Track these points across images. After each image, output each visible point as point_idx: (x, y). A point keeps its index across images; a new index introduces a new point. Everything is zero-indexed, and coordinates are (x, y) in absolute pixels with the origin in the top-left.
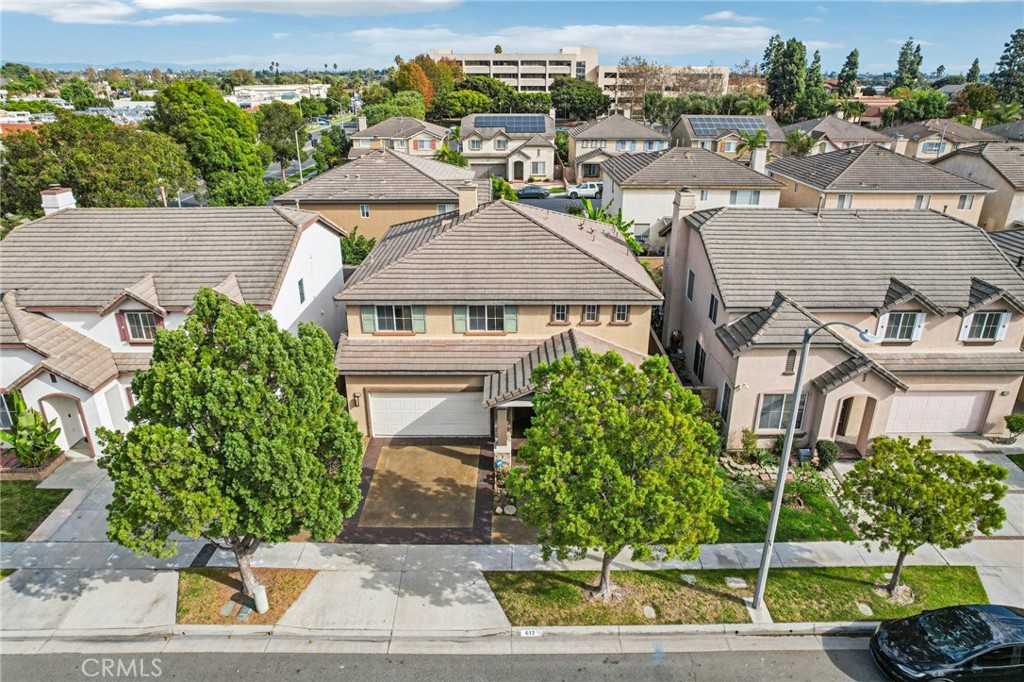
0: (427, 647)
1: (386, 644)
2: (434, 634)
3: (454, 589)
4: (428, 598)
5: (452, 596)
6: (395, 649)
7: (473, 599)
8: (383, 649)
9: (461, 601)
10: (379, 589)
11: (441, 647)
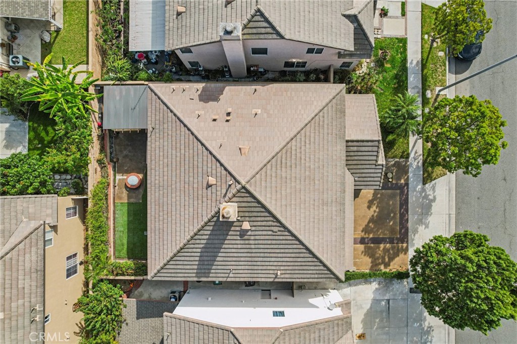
0: (452, 202)
1: (451, 215)
2: (447, 200)
3: (429, 195)
4: (433, 204)
5: (432, 196)
6: (453, 212)
7: (433, 188)
8: (453, 216)
9: (434, 192)
10: (429, 222)
11: (452, 197)
